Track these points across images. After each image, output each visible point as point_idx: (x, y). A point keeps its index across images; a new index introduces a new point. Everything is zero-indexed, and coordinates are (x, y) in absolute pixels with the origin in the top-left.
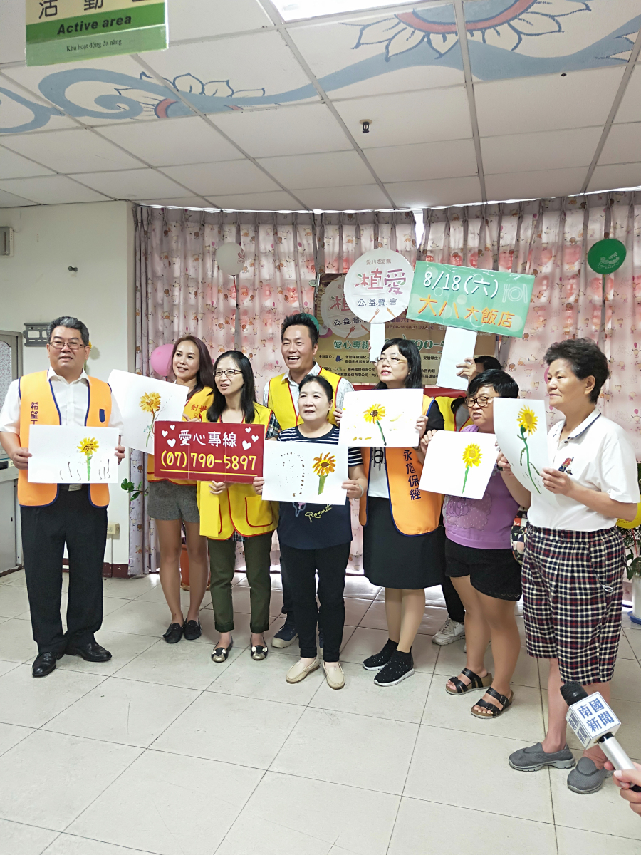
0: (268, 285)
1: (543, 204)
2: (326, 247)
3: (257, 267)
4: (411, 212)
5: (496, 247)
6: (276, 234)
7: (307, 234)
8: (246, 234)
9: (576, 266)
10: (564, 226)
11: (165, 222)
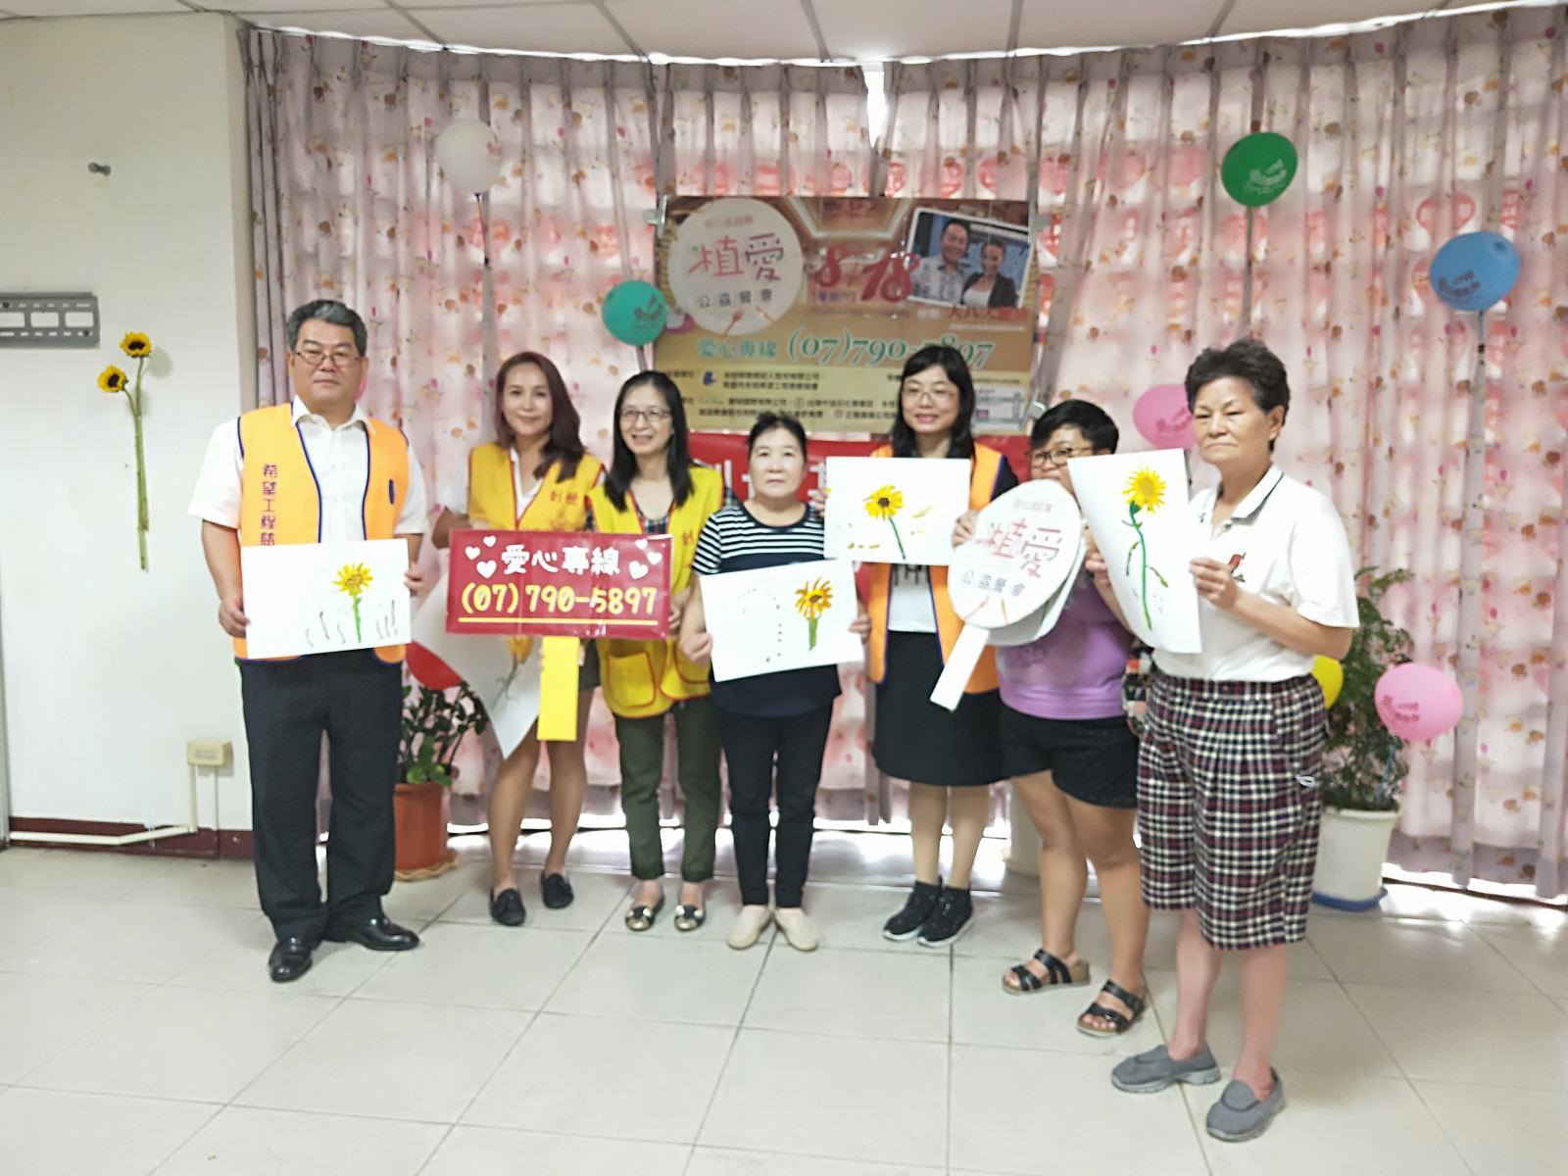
0: (554, 218)
1: (1128, 59)
2: (678, 137)
3: (527, 176)
4: (859, 67)
5: (1034, 147)
6: (568, 105)
7: (637, 109)
8: (502, 105)
9: (1194, 191)
10: (1170, 107)
11: (316, 70)
